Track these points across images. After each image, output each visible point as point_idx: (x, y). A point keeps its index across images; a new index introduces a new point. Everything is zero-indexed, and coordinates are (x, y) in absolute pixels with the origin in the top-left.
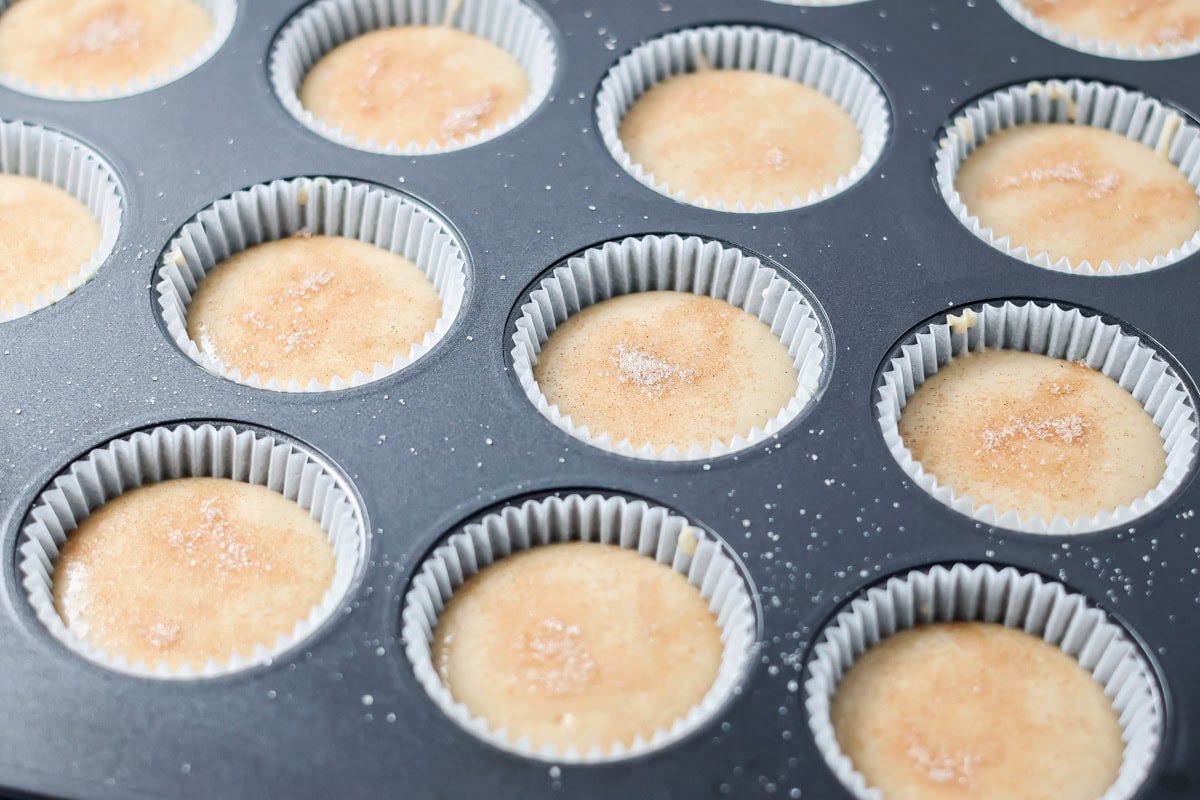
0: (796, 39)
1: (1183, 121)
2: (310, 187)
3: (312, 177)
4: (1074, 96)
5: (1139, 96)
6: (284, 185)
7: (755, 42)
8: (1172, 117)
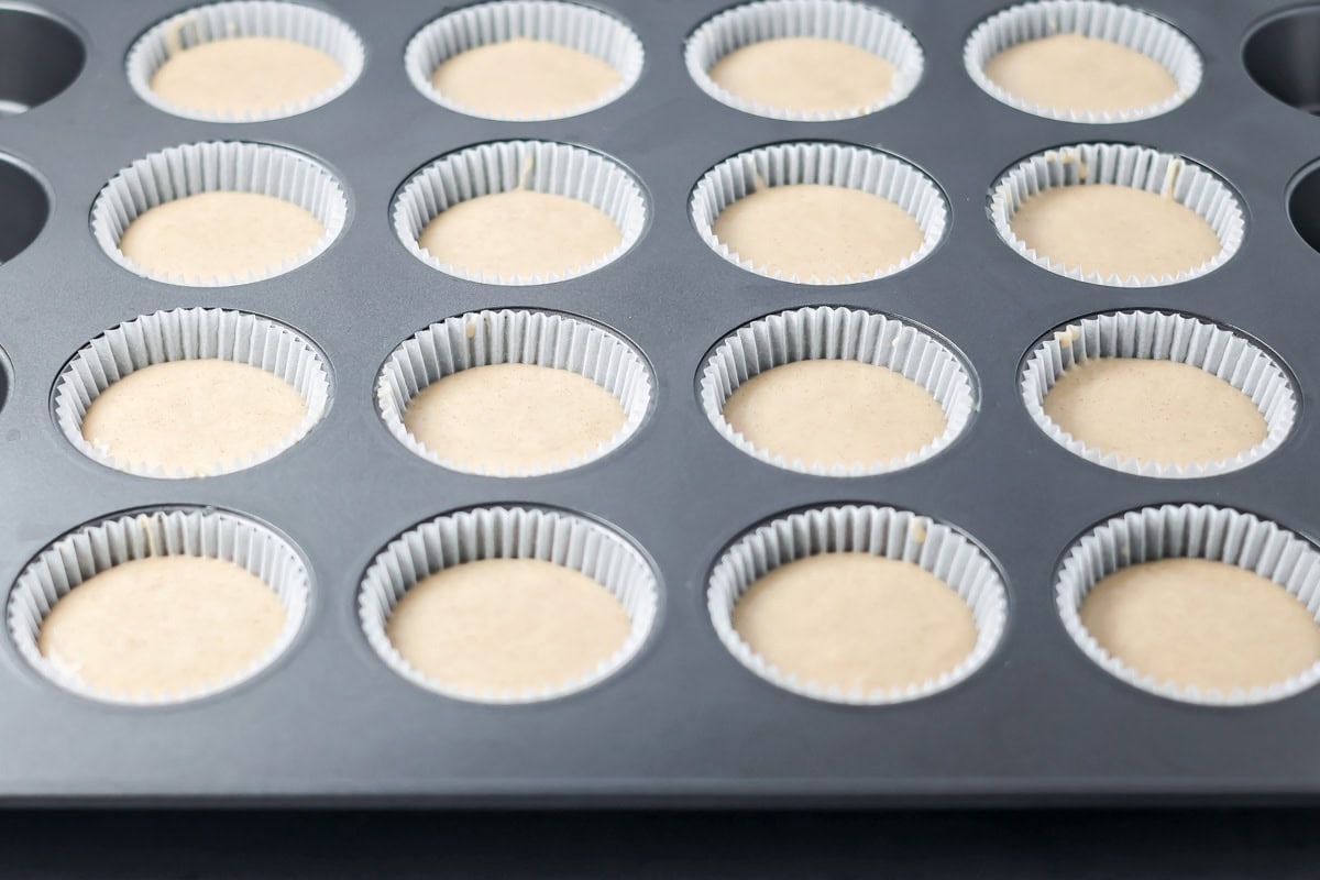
0: (837, 147)
1: (1183, 162)
2: (476, 319)
3: (479, 312)
4: (1083, 159)
5: (1139, 149)
6: (455, 321)
7: (801, 155)
8: (1173, 161)
